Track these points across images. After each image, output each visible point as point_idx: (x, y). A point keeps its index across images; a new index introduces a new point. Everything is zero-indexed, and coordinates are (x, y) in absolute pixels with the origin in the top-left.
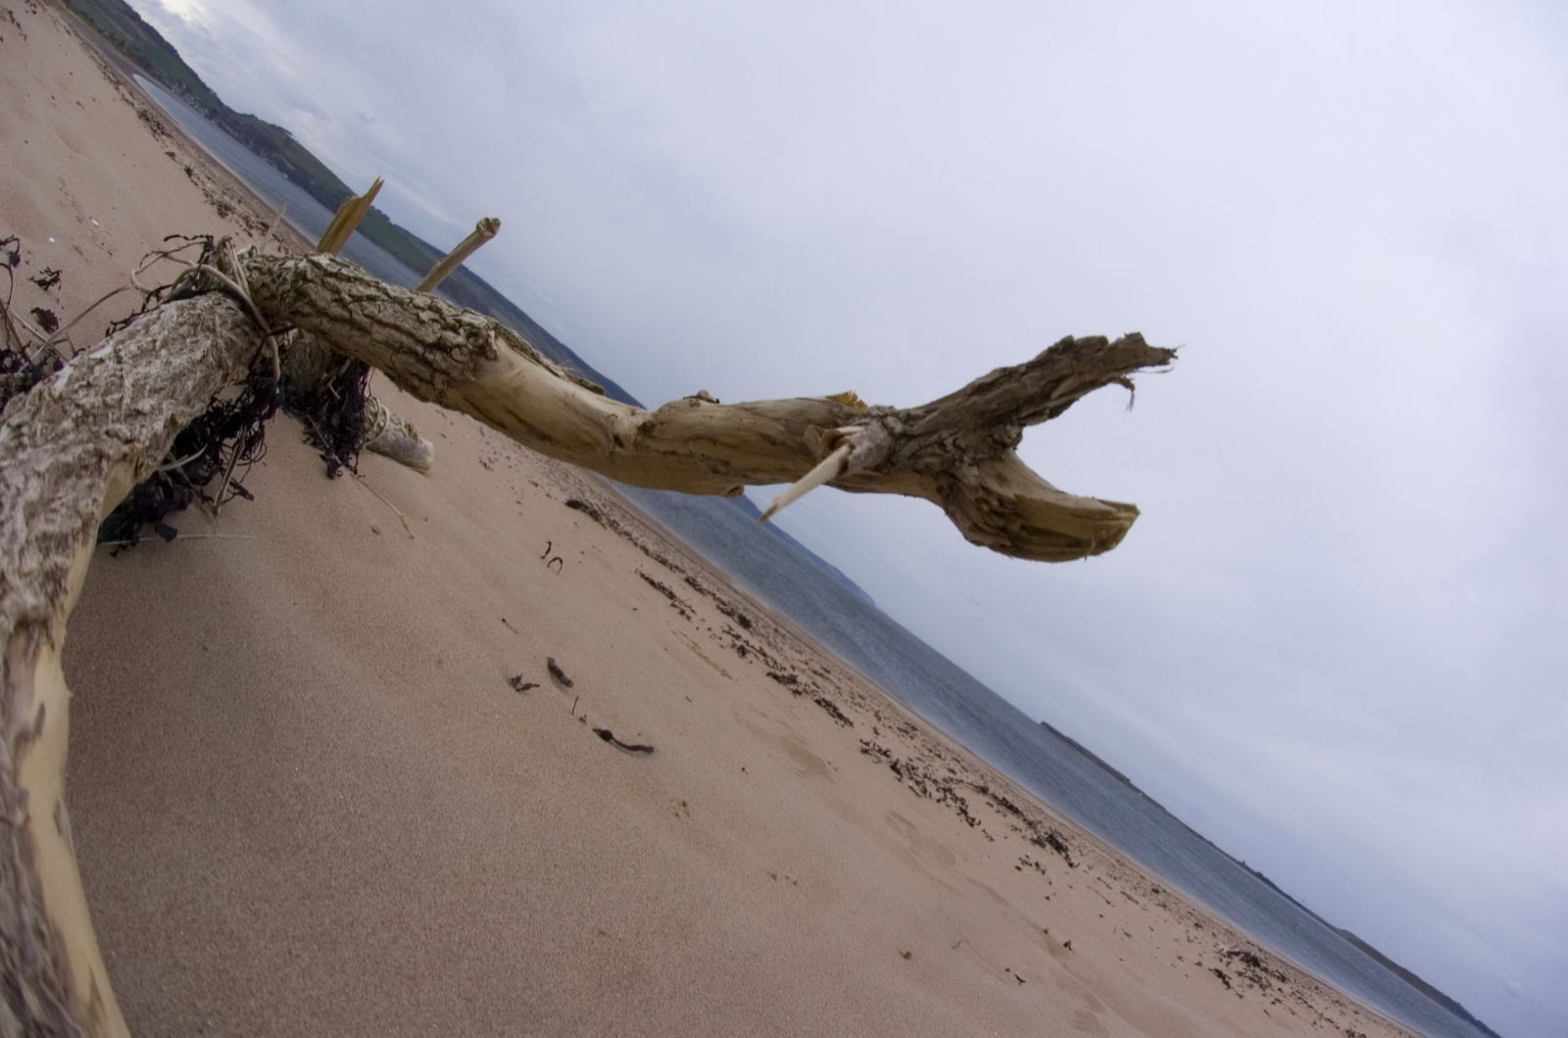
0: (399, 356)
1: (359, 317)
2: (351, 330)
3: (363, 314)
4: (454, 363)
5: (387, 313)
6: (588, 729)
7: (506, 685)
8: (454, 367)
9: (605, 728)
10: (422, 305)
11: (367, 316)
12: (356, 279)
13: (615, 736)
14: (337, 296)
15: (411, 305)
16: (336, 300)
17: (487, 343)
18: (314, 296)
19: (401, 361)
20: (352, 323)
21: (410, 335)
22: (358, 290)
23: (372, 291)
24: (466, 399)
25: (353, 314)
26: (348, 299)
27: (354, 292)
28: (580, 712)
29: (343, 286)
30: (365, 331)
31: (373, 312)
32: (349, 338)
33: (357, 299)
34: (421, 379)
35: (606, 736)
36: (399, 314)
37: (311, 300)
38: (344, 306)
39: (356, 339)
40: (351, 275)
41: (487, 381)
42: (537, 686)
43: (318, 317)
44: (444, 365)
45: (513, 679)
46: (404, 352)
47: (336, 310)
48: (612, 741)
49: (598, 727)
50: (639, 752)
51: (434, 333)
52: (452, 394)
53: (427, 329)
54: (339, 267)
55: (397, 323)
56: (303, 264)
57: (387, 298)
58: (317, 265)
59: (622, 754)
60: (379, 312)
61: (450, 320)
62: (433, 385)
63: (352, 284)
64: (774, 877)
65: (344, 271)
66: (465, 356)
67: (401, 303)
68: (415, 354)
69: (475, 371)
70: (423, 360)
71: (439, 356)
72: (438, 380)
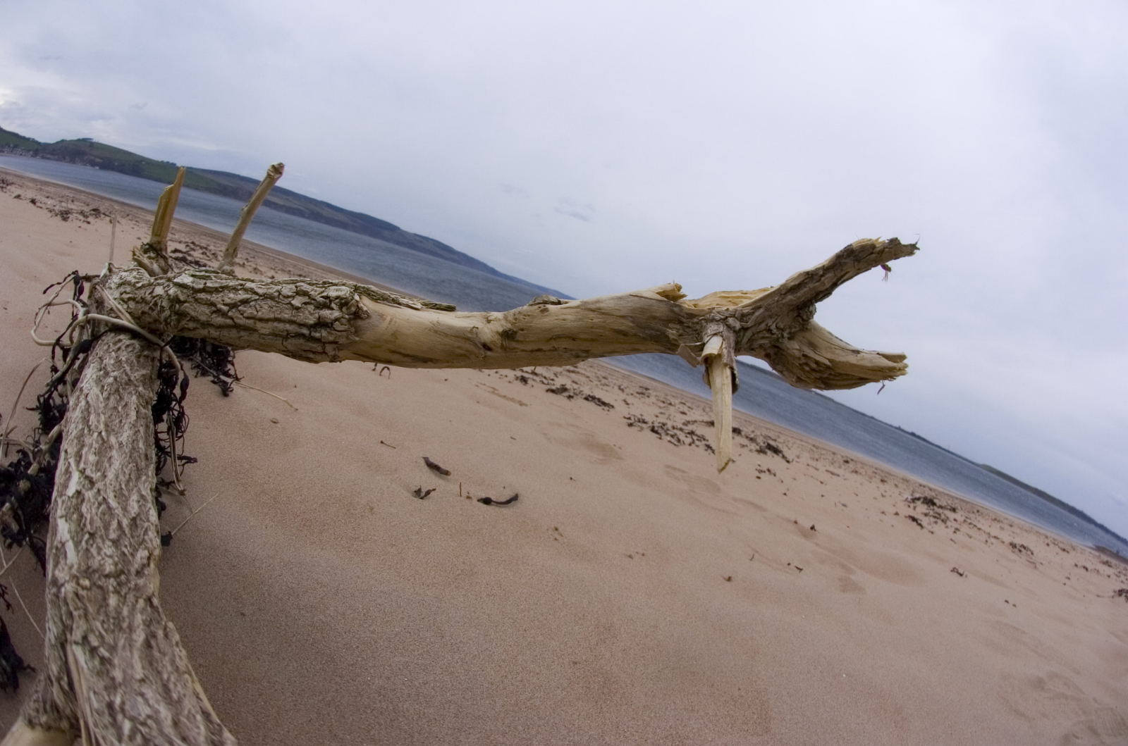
0: (289, 341)
1: (242, 321)
2: (238, 332)
3: (244, 317)
4: (339, 333)
5: (265, 310)
6: (475, 501)
7: (414, 498)
8: (339, 336)
9: (484, 496)
10: (290, 294)
11: (248, 318)
12: (224, 288)
13: (493, 498)
14: (214, 309)
15: (281, 297)
16: (214, 312)
17: (359, 308)
18: (193, 314)
19: (292, 343)
20: (237, 327)
21: (292, 322)
22: (229, 298)
23: (242, 295)
25: (235, 320)
26: (225, 308)
27: (228, 301)
28: (464, 494)
29: (214, 298)
30: (256, 330)
31: (251, 313)
33: (233, 306)
34: (314, 353)
35: (487, 501)
36: (275, 308)
37: (192, 317)
38: (224, 315)
39: (246, 338)
40: (217, 285)
41: (368, 336)
42: (434, 490)
43: (204, 328)
44: (331, 338)
45: (415, 491)
46: (293, 337)
47: (219, 320)
48: (492, 503)
49: (480, 498)
50: (513, 502)
51: (311, 314)
52: (341, 354)
53: (304, 313)
54: (204, 281)
55: (277, 316)
56: (172, 291)
57: (257, 297)
58: (182, 286)
59: (503, 509)
60: (258, 312)
61: (318, 299)
62: (326, 353)
63: (222, 294)
64: (630, 557)
65: (209, 284)
66: (346, 325)
67: (272, 298)
68: (303, 335)
69: (357, 333)
70: (311, 339)
71: (324, 333)
72: (329, 348)
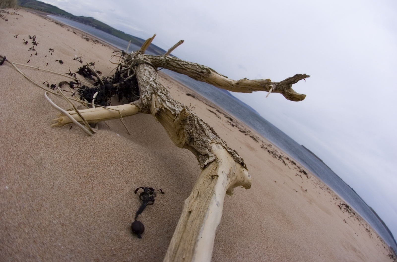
5: (190, 67)
8: (205, 75)
10: (196, 65)
11: (185, 67)
15: (194, 65)
17: (210, 71)
18: (172, 64)
19: (194, 75)
21: (195, 70)
23: (185, 63)
24: (206, 80)
25: (182, 67)
26: (180, 64)
29: (178, 62)
30: (186, 70)
31: (187, 67)
32: (182, 71)
33: (182, 64)
34: (198, 77)
40: (179, 60)
41: (210, 77)
43: (173, 67)
44: (203, 75)
46: (195, 73)
47: (178, 66)
51: (200, 70)
52: (204, 79)
53: (198, 69)
54: (175, 59)
55: (193, 68)
56: (167, 59)
57: (188, 64)
58: (169, 58)
61: (202, 68)
63: (180, 62)
65: (177, 59)
66: (207, 74)
67: (192, 65)
68: (197, 73)
69: (208, 76)
70: (199, 74)
71: (202, 74)
72: (202, 77)
